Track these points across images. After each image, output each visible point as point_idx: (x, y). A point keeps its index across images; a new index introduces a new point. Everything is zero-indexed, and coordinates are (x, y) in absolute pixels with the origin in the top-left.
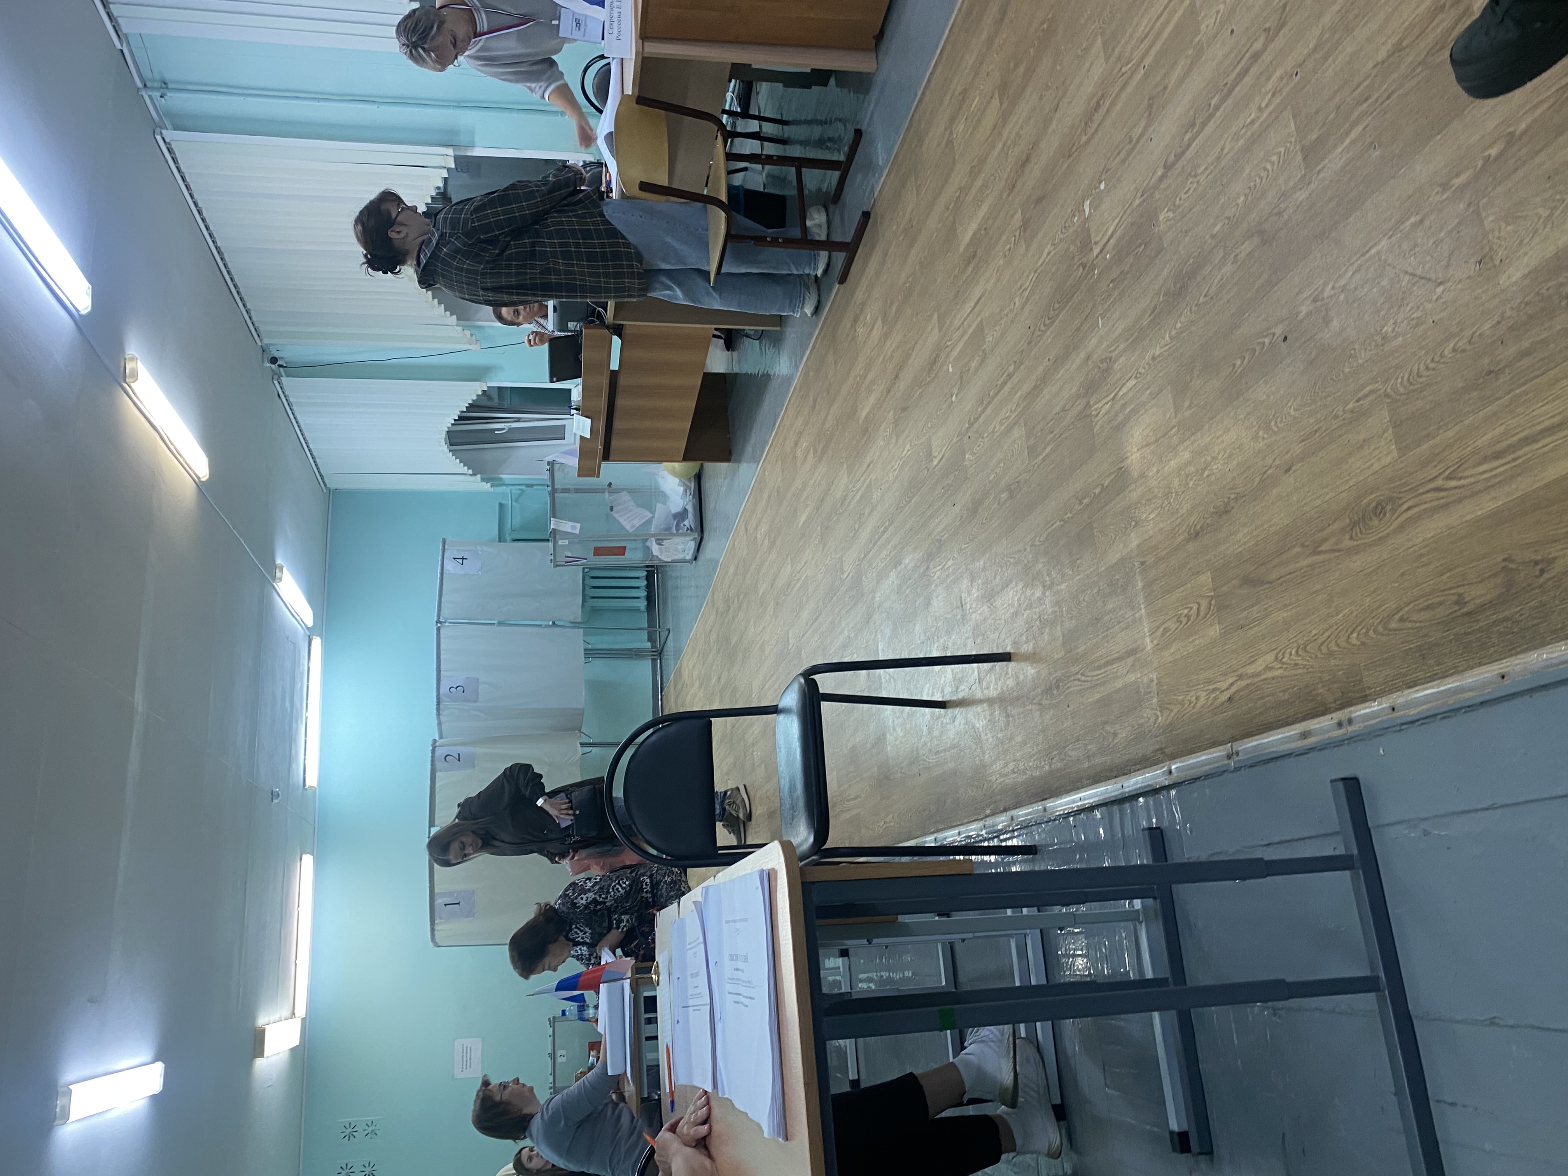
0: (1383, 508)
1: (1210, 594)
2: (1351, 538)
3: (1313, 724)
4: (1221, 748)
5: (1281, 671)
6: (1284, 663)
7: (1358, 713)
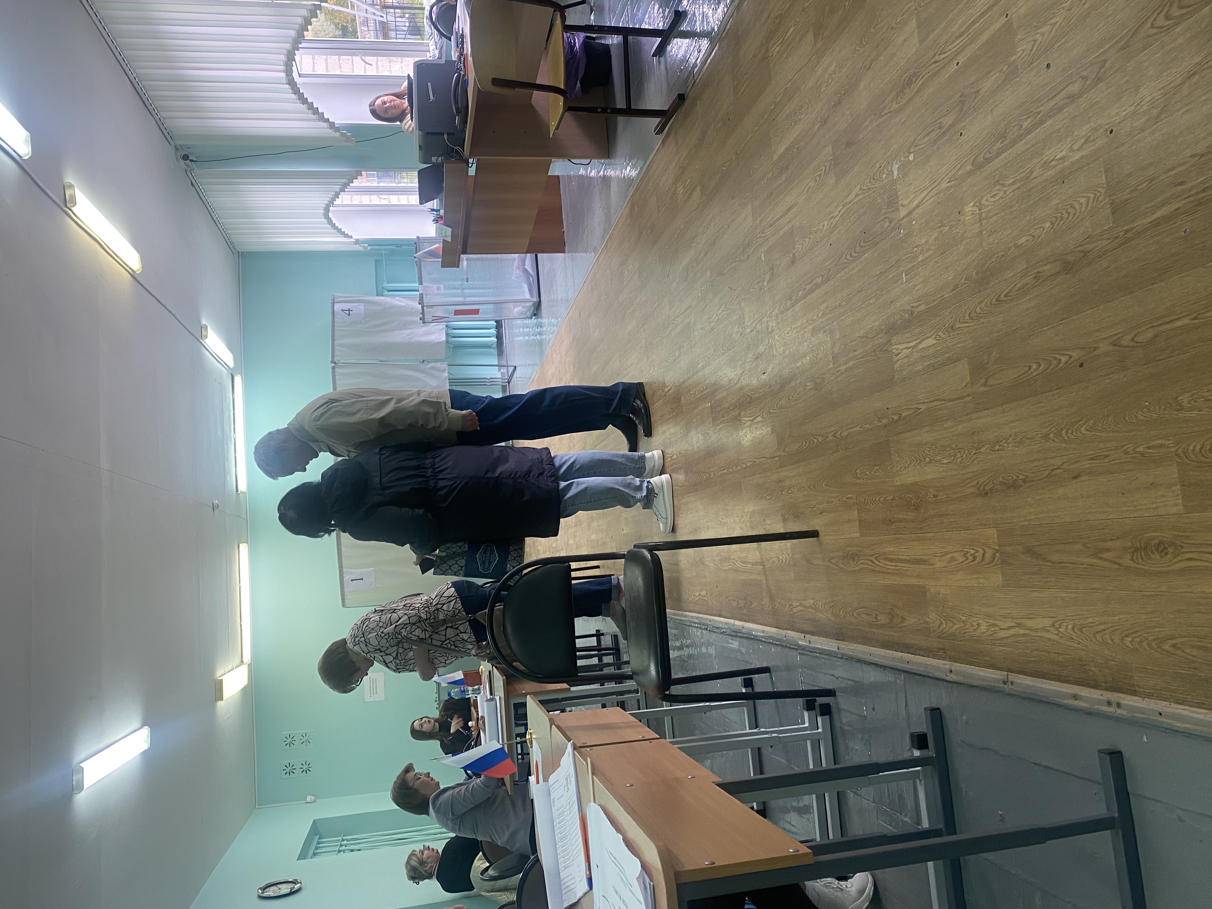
0: (1165, 548)
1: (995, 547)
2: (1132, 559)
3: (1085, 692)
4: (999, 672)
5: (1056, 637)
6: (1060, 632)
7: (1126, 702)
